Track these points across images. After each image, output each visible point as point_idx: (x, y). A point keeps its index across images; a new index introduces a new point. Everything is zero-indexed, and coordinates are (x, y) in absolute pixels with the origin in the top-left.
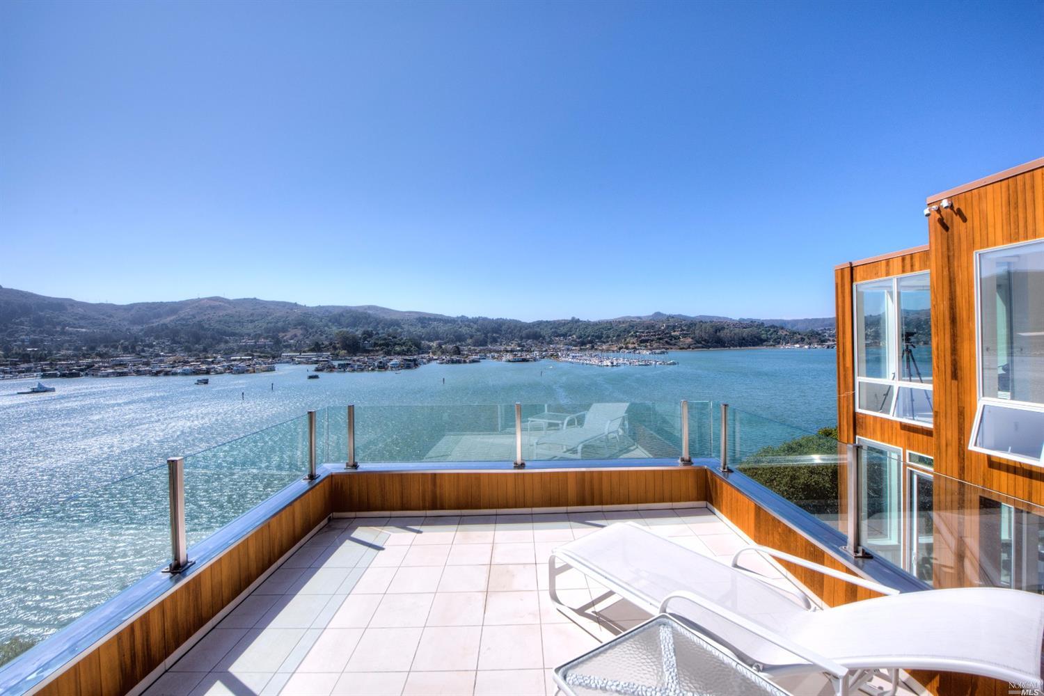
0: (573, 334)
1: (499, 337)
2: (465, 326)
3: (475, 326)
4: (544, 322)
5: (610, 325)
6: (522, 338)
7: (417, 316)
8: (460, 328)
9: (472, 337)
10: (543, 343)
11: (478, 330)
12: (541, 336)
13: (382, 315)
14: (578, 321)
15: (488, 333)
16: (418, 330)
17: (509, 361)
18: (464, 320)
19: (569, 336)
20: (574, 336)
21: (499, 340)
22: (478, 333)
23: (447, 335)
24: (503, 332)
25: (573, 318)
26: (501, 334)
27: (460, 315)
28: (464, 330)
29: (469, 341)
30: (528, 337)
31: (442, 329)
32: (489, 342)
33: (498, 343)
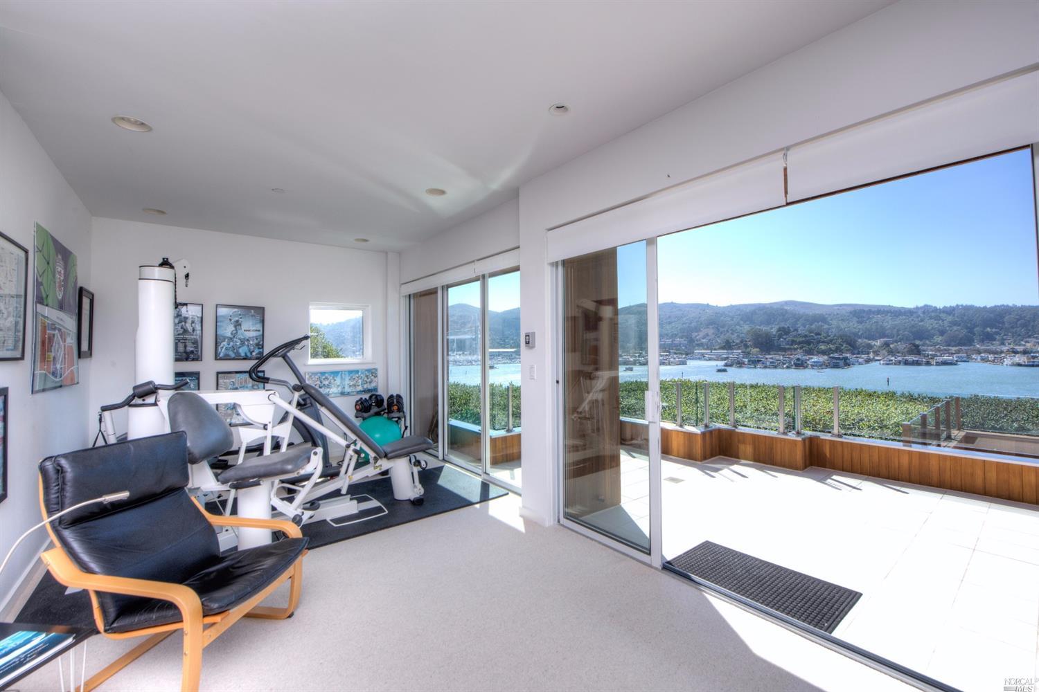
2: (931, 318)
3: (950, 318)
7: (850, 309)
8: (922, 321)
9: (942, 333)
11: (954, 323)
13: (802, 311)
15: (975, 326)
16: (853, 326)
17: (1019, 365)
18: (927, 311)
21: (997, 337)
22: (955, 328)
23: (898, 331)
24: (1007, 325)
26: (1001, 329)
27: (921, 305)
28: (929, 324)
29: (938, 339)
31: (888, 323)
32: (976, 338)
33: (995, 340)
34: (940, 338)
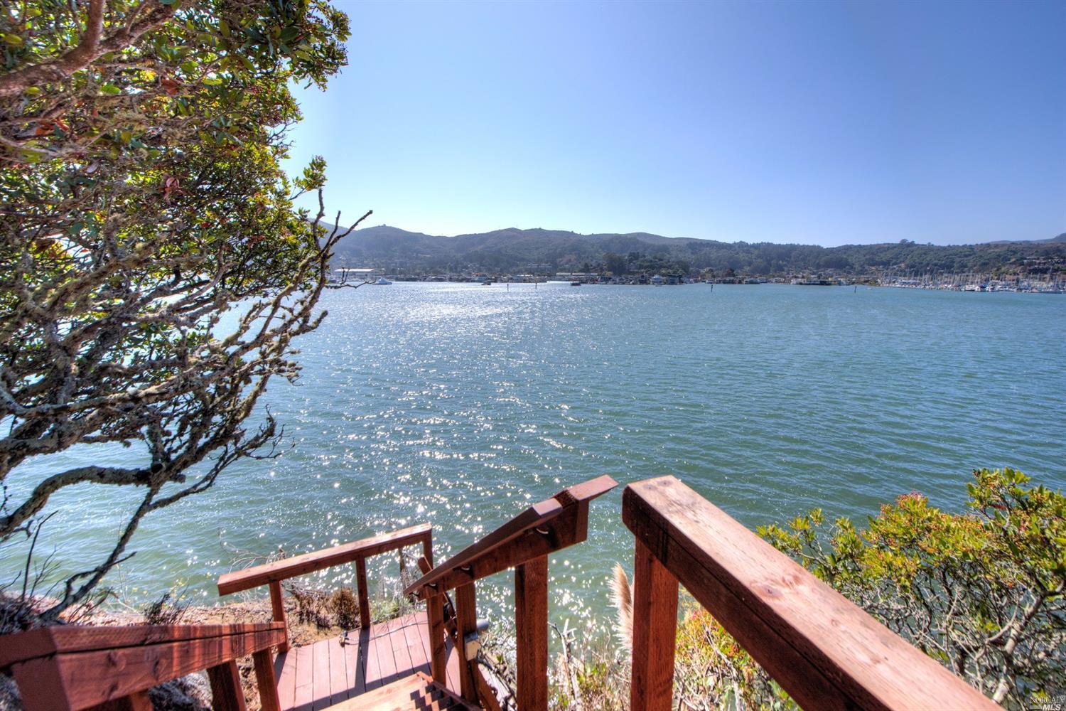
0: (901, 262)
1: (786, 265)
2: (744, 251)
3: (756, 252)
4: (855, 246)
5: (969, 251)
6: (818, 266)
7: (687, 242)
8: (737, 253)
9: (750, 264)
10: (849, 273)
11: (759, 256)
12: (847, 264)
13: (649, 241)
14: (912, 244)
15: (772, 259)
16: (688, 257)
17: (801, 284)
18: (742, 245)
19: (895, 264)
20: (903, 265)
21: (786, 268)
22: (759, 260)
23: (720, 261)
24: (792, 259)
25: (904, 241)
26: (788, 262)
27: (737, 241)
28: (742, 256)
29: (747, 268)
30: (828, 265)
31: (714, 254)
32: (772, 269)
33: (783, 270)
34: (748, 268)
